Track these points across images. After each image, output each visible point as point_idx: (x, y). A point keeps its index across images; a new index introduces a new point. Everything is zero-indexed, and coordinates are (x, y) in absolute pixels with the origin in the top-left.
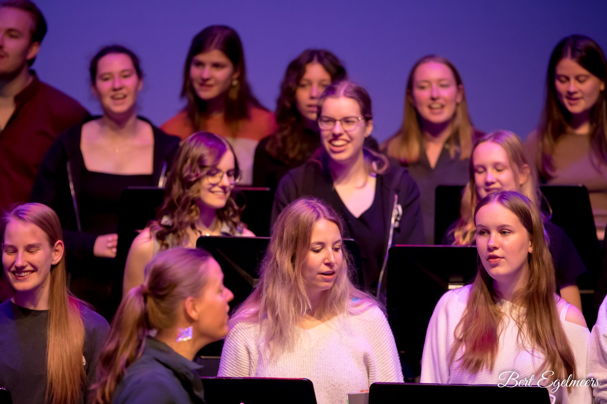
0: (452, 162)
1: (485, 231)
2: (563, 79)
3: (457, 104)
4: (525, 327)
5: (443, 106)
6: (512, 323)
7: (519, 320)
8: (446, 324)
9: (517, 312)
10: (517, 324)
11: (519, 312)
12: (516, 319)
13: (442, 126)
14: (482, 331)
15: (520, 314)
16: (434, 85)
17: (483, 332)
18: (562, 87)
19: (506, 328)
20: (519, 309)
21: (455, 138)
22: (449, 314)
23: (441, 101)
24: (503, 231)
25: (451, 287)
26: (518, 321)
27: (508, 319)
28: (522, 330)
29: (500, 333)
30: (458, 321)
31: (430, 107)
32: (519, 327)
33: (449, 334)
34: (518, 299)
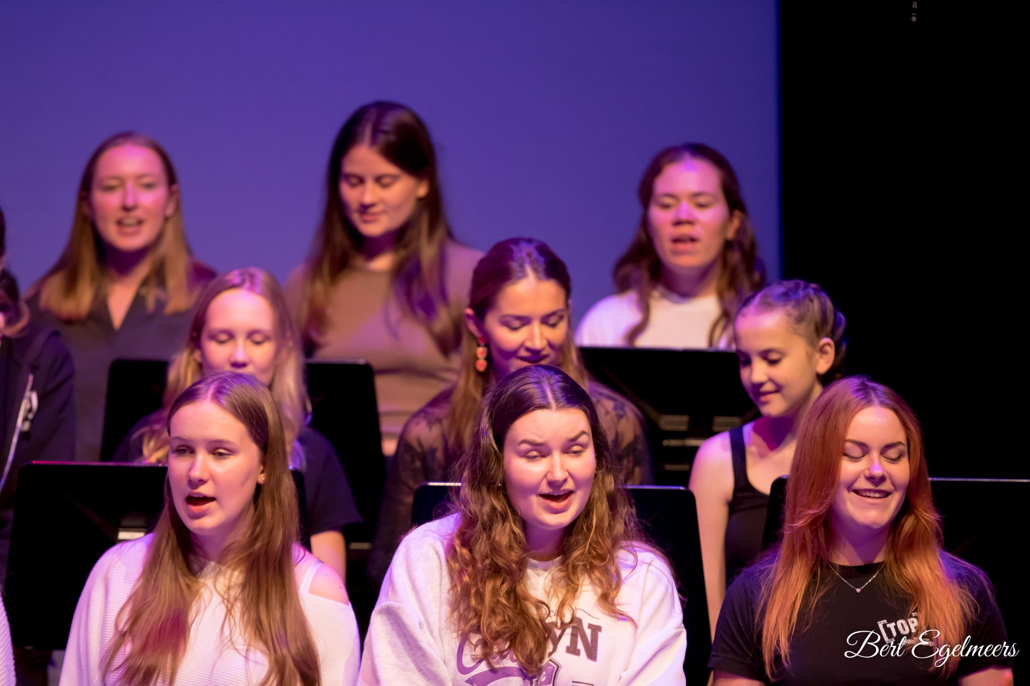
0: (150, 317)
1: (186, 449)
2: (354, 181)
3: (166, 219)
4: (238, 607)
5: (140, 222)
6: (217, 599)
7: (229, 595)
8: (104, 604)
9: (227, 581)
10: (224, 602)
11: (230, 580)
12: (222, 593)
13: (138, 255)
14: (160, 617)
15: (232, 584)
16: (130, 185)
17: (163, 618)
18: (351, 194)
19: (205, 609)
20: (231, 576)
21: (159, 276)
22: (111, 586)
23: (138, 213)
24: (218, 449)
25: (122, 535)
26: (226, 596)
27: (209, 593)
28: (233, 612)
29: (193, 618)
30: (124, 599)
31: (120, 223)
32: (227, 607)
33: (107, 622)
34: (231, 558)
